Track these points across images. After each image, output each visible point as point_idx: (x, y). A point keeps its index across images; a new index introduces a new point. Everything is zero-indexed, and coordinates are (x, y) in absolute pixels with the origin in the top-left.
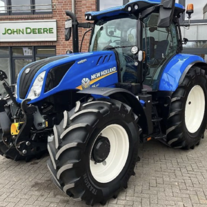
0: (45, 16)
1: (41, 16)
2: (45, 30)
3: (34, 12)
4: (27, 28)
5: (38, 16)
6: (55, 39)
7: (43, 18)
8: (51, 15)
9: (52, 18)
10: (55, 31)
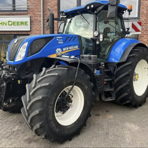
0: (22, 13)
1: (19, 13)
2: (22, 23)
3: (14, 10)
4: (9, 21)
5: (17, 13)
6: (29, 30)
7: (21, 14)
8: (26, 13)
9: (27, 14)
10: (29, 23)
